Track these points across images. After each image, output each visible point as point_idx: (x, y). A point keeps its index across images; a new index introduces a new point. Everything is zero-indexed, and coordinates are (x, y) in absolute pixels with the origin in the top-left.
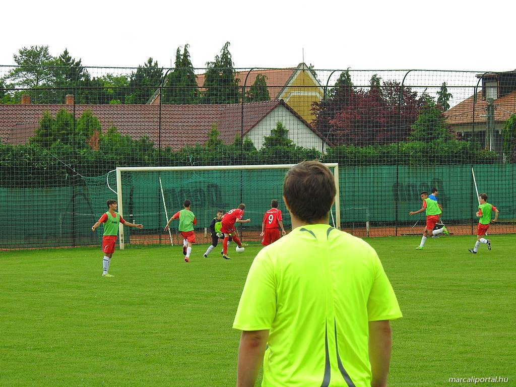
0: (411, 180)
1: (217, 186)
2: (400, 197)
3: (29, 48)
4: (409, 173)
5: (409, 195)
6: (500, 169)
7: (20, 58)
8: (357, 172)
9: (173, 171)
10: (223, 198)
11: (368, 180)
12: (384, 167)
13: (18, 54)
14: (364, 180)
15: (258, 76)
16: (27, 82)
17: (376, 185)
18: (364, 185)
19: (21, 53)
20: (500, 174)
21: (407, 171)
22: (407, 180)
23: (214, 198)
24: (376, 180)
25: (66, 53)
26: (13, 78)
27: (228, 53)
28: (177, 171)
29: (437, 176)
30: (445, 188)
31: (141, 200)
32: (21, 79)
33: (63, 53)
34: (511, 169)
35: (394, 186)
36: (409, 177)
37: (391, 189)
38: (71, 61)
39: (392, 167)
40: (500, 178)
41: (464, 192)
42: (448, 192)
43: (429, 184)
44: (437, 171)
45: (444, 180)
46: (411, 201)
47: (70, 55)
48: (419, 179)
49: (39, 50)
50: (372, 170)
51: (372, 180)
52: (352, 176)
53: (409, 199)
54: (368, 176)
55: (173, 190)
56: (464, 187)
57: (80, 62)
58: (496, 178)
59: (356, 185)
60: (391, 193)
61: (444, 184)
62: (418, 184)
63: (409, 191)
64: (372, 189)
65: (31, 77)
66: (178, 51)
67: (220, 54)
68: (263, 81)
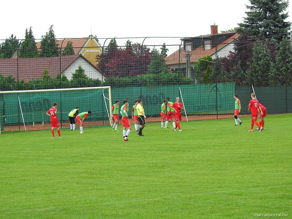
1: (48, 100)
6: (194, 87)
8: (120, 90)
10: (51, 106)
12: (134, 88)
15: (68, 42)
21: (146, 89)
22: (146, 94)
23: (47, 106)
24: (130, 95)
27: (52, 31)
29: (161, 91)
31: (9, 108)
34: (199, 87)
35: (139, 97)
39: (138, 87)
43: (158, 96)
45: (165, 93)
48: (152, 93)
52: (118, 93)
53: (147, 104)
54: (126, 92)
55: (26, 103)
58: (192, 92)
62: (152, 96)
63: (147, 99)
66: (27, 30)
67: (48, 31)
68: (71, 45)
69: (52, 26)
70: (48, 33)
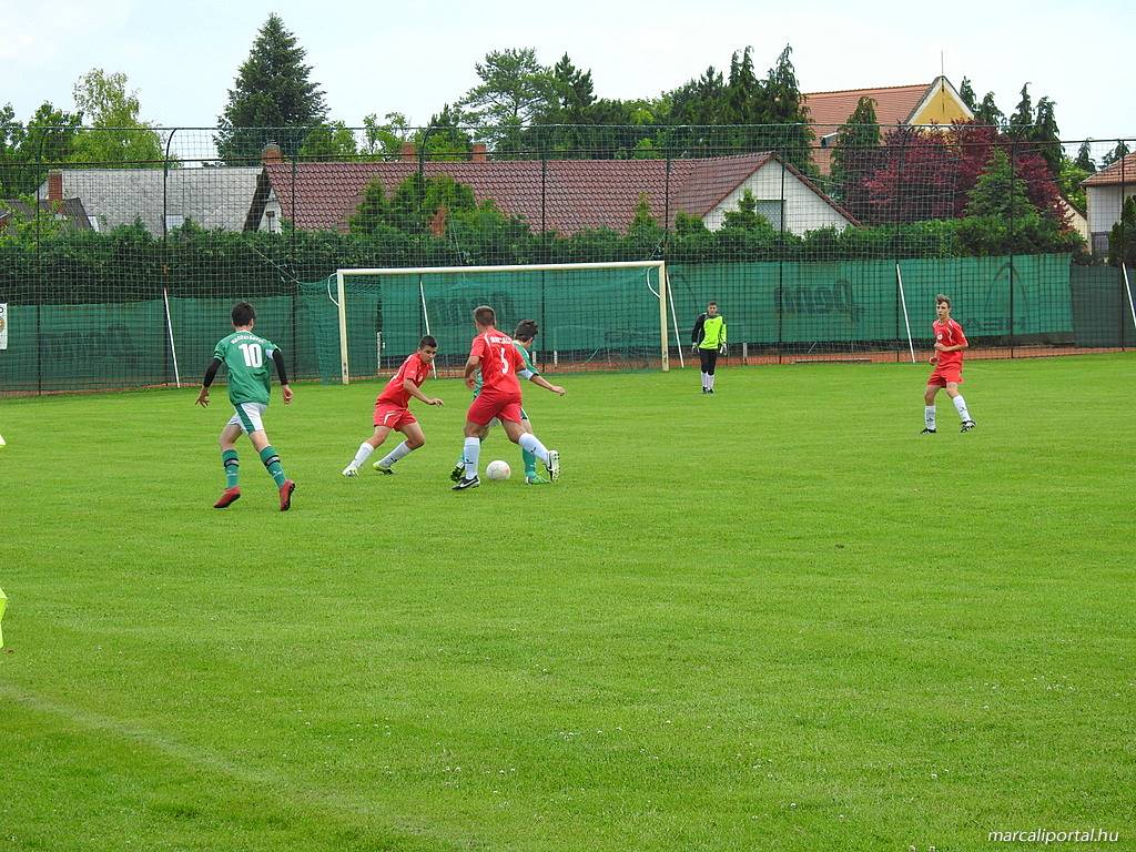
0: (802, 282)
1: (507, 294)
2: (785, 308)
3: (503, 53)
4: (799, 273)
5: (799, 305)
6: (942, 267)
7: (486, 69)
8: (718, 271)
9: (441, 273)
10: (516, 310)
11: (736, 284)
12: (760, 264)
13: (484, 63)
14: (730, 284)
15: (861, 100)
16: (498, 111)
17: (748, 290)
18: (730, 290)
19: (489, 60)
20: (942, 273)
21: (795, 270)
22: (796, 282)
23: (503, 311)
24: (748, 284)
25: (566, 59)
26: (473, 104)
27: (789, 64)
28: (447, 274)
29: (843, 277)
30: (855, 294)
31: (394, 315)
32: (488, 105)
33: (560, 61)
34: (959, 266)
35: (775, 293)
36: (799, 279)
37: (772, 296)
38: (575, 74)
39: (772, 264)
40: (942, 279)
41: (884, 299)
42: (860, 300)
43: (831, 289)
44: (843, 269)
45: (854, 281)
46: (803, 315)
47: (572, 64)
48: (814, 282)
49: (518, 54)
50: (742, 269)
51: (742, 284)
52: (711, 278)
53: (799, 311)
54: (736, 277)
55: (442, 302)
56: (884, 293)
57: (589, 75)
58: (936, 279)
59: (719, 290)
60: (772, 302)
61: (854, 287)
62: (815, 288)
63: (799, 298)
64: (742, 297)
65: (506, 100)
66: (735, 58)
67: (775, 67)
68: (869, 108)
69: (788, 49)
70: (774, 69)
